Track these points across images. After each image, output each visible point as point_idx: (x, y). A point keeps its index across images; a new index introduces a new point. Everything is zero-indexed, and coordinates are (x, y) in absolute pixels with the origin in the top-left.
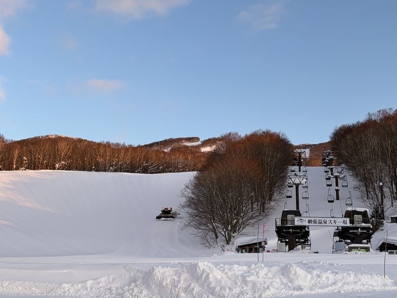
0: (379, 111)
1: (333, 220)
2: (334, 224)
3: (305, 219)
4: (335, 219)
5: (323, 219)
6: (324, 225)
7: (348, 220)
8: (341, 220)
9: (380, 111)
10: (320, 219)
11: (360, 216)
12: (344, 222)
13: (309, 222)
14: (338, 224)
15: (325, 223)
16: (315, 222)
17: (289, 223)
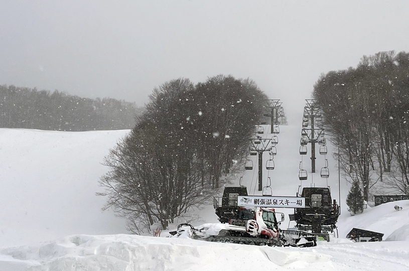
0: (378, 55)
1: (285, 199)
2: (286, 205)
3: (250, 198)
5: (273, 198)
6: (274, 205)
7: (303, 200)
9: (379, 53)
10: (270, 198)
11: (319, 196)
13: (255, 202)
14: (290, 205)
16: (263, 203)
17: (231, 204)
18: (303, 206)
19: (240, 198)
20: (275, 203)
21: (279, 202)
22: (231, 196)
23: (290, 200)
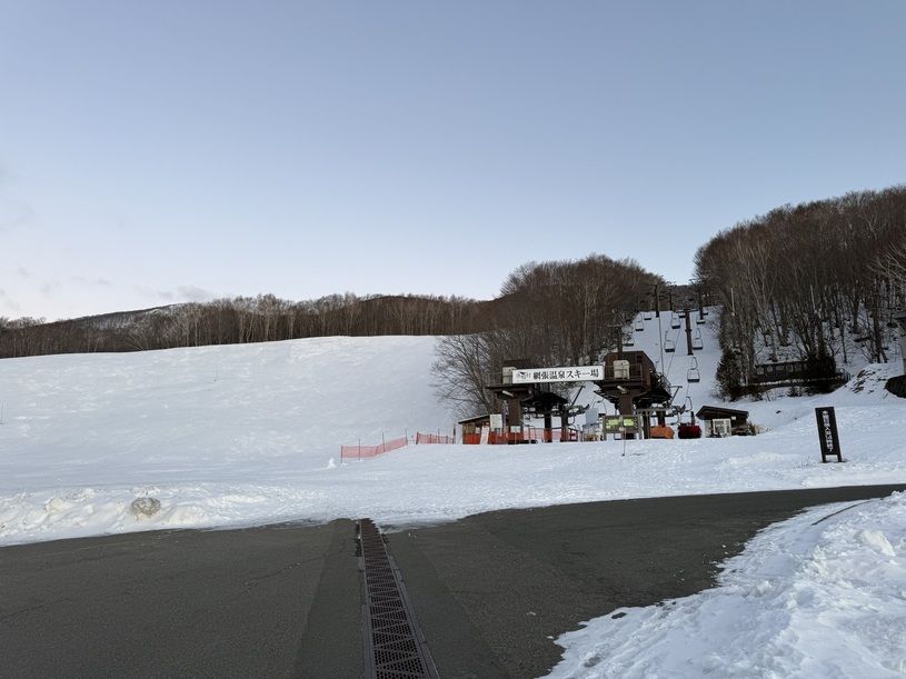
1: (574, 369)
3: (529, 372)
4: (579, 368)
5: (558, 370)
6: (559, 380)
7: (601, 369)
8: (588, 369)
10: (552, 370)
12: (593, 373)
13: (536, 376)
16: (546, 377)
17: (506, 381)
18: (601, 377)
19: (516, 372)
20: (562, 376)
21: (566, 375)
22: (506, 370)
23: (582, 369)
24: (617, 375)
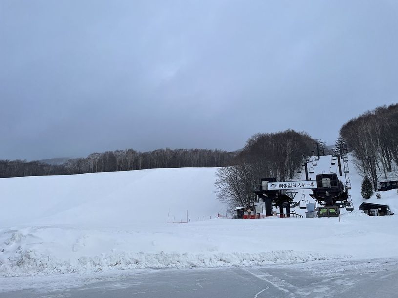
1: (301, 183)
2: (302, 187)
3: (277, 184)
4: (303, 182)
5: (292, 183)
7: (316, 183)
8: (309, 183)
10: (290, 183)
11: (328, 179)
13: (280, 186)
14: (306, 187)
15: (295, 186)
16: (286, 186)
17: (264, 189)
18: (316, 187)
22: (264, 183)
23: (306, 182)
24: (324, 186)
